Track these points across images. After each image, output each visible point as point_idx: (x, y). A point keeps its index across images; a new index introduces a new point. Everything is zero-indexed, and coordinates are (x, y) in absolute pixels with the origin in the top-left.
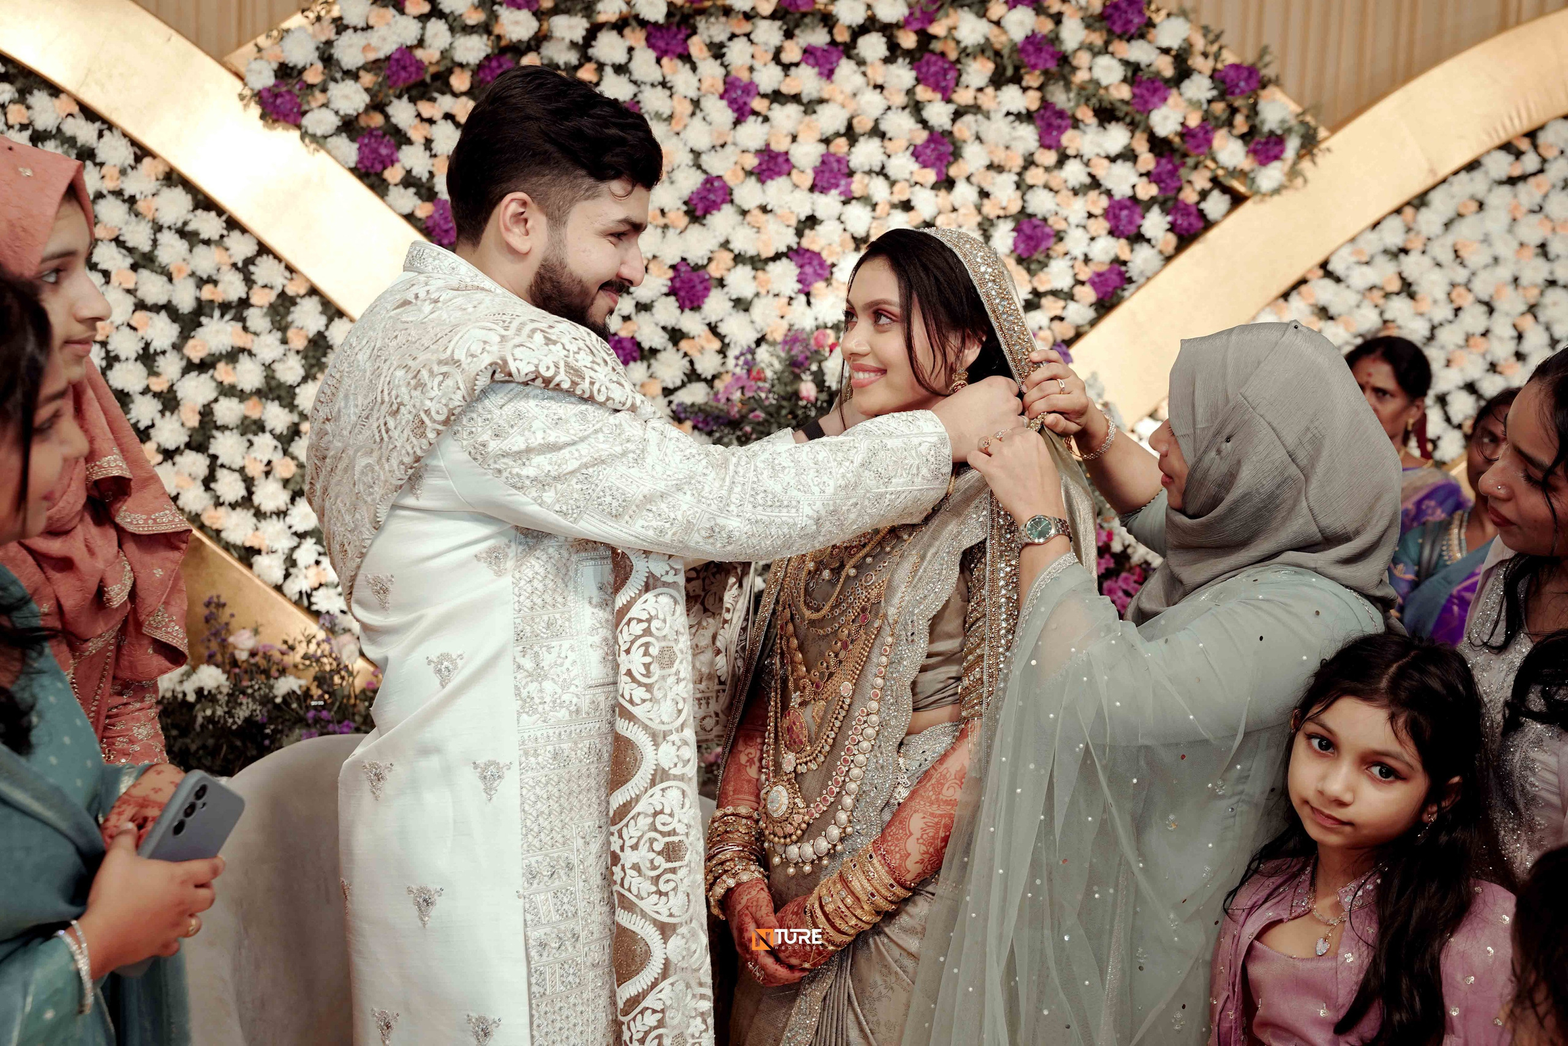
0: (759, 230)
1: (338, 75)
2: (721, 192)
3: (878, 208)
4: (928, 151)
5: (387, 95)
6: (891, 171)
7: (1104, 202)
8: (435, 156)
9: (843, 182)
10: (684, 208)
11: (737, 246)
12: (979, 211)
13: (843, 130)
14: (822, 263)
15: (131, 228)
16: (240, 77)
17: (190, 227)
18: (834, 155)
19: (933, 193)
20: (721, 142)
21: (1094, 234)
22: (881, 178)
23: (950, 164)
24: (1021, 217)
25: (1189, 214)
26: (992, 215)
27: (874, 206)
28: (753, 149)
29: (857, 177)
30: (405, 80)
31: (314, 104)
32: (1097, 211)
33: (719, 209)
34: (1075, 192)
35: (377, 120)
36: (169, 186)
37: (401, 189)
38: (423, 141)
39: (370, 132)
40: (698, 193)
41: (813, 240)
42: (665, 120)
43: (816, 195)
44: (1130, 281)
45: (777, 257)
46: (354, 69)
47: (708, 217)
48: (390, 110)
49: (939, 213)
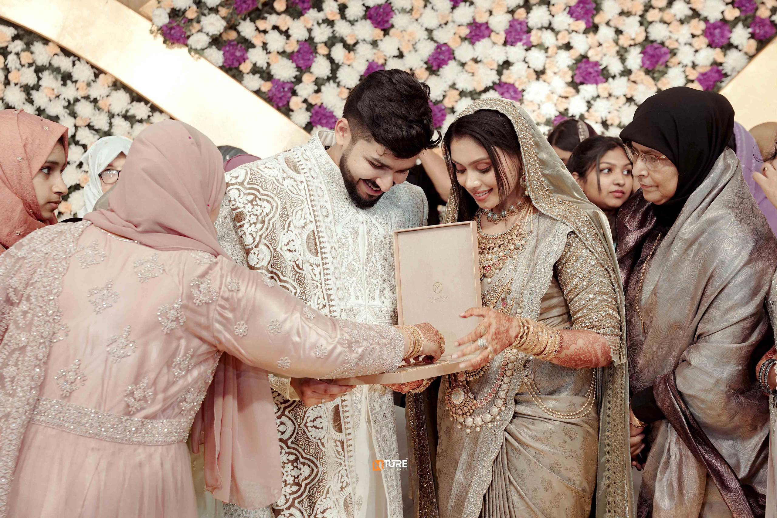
0: (473, 74)
1: (206, 12)
2: (447, 53)
3: (550, 51)
4: (579, 10)
5: (236, 20)
6: (555, 26)
7: (702, 26)
8: (270, 53)
9: (524, 37)
10: (425, 66)
11: (461, 86)
12: (617, 44)
13: (522, 3)
14: (515, 91)
15: (96, 118)
16: (150, 19)
17: (130, 113)
18: (517, 20)
19: (584, 36)
20: (445, 21)
21: (698, 48)
22: (549, 31)
23: (594, 16)
24: (645, 43)
25: (764, 26)
26: (626, 45)
27: (546, 50)
28: (465, 23)
29: (534, 33)
30: (246, 9)
31: (194, 31)
32: (698, 32)
33: (447, 64)
34: (682, 22)
35: (233, 35)
36: (116, 90)
37: (251, 76)
38: (261, 44)
39: (229, 42)
40: (433, 55)
41: (508, 77)
42: (408, 12)
43: (509, 48)
44: (726, 75)
45: (486, 90)
46: (215, 7)
47: (441, 70)
48: (240, 28)
49: (590, 48)
